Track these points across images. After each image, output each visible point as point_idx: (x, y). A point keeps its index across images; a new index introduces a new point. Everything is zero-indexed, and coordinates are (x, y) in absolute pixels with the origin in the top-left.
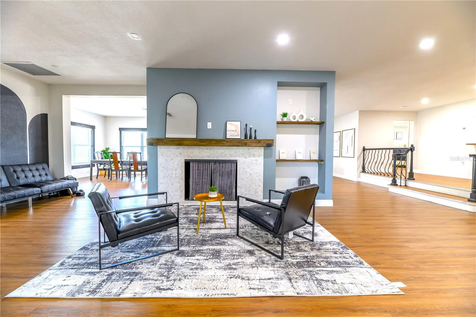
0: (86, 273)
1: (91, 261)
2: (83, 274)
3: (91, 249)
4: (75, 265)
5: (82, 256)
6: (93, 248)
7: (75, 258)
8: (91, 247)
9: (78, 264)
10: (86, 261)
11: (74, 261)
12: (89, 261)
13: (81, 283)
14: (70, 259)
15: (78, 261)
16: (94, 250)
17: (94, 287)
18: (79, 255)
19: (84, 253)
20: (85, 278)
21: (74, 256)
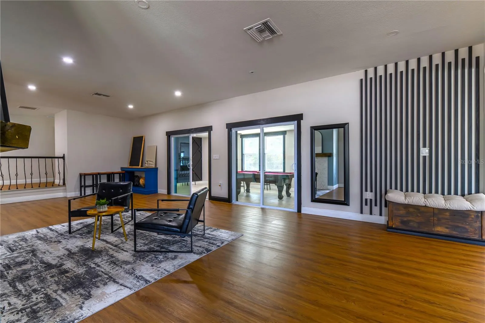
0: (211, 235)
1: (207, 240)
2: (213, 235)
3: (204, 249)
4: (216, 240)
5: (211, 245)
6: (202, 249)
7: (215, 245)
8: (203, 250)
9: (214, 240)
10: (210, 241)
11: (216, 243)
12: (208, 240)
13: (214, 232)
14: (218, 244)
15: (214, 242)
16: (203, 248)
17: (210, 229)
18: (212, 246)
19: (209, 246)
20: (212, 233)
21: (216, 246)
